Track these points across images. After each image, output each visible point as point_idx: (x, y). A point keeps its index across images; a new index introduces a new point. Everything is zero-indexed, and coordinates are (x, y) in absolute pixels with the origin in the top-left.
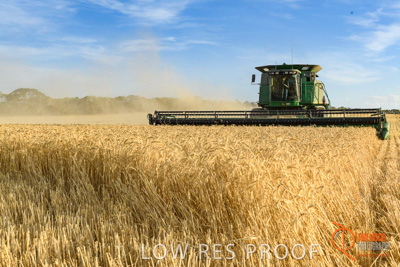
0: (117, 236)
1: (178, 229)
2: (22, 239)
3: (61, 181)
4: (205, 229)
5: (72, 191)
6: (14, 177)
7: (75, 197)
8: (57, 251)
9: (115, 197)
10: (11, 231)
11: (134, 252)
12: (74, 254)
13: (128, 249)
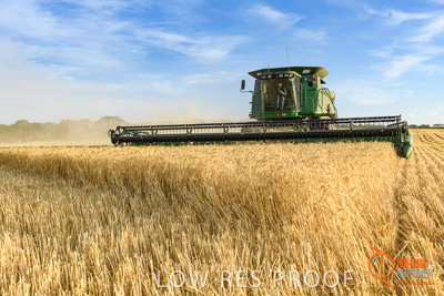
0: (184, 234)
1: (233, 228)
2: (108, 238)
3: (139, 191)
4: (256, 227)
5: (147, 198)
6: (101, 188)
7: (150, 203)
8: (136, 246)
9: (182, 202)
10: (99, 231)
11: (197, 247)
12: (150, 249)
13: (193, 244)
